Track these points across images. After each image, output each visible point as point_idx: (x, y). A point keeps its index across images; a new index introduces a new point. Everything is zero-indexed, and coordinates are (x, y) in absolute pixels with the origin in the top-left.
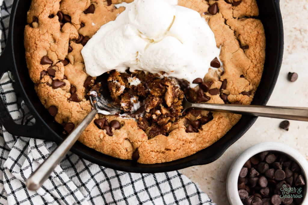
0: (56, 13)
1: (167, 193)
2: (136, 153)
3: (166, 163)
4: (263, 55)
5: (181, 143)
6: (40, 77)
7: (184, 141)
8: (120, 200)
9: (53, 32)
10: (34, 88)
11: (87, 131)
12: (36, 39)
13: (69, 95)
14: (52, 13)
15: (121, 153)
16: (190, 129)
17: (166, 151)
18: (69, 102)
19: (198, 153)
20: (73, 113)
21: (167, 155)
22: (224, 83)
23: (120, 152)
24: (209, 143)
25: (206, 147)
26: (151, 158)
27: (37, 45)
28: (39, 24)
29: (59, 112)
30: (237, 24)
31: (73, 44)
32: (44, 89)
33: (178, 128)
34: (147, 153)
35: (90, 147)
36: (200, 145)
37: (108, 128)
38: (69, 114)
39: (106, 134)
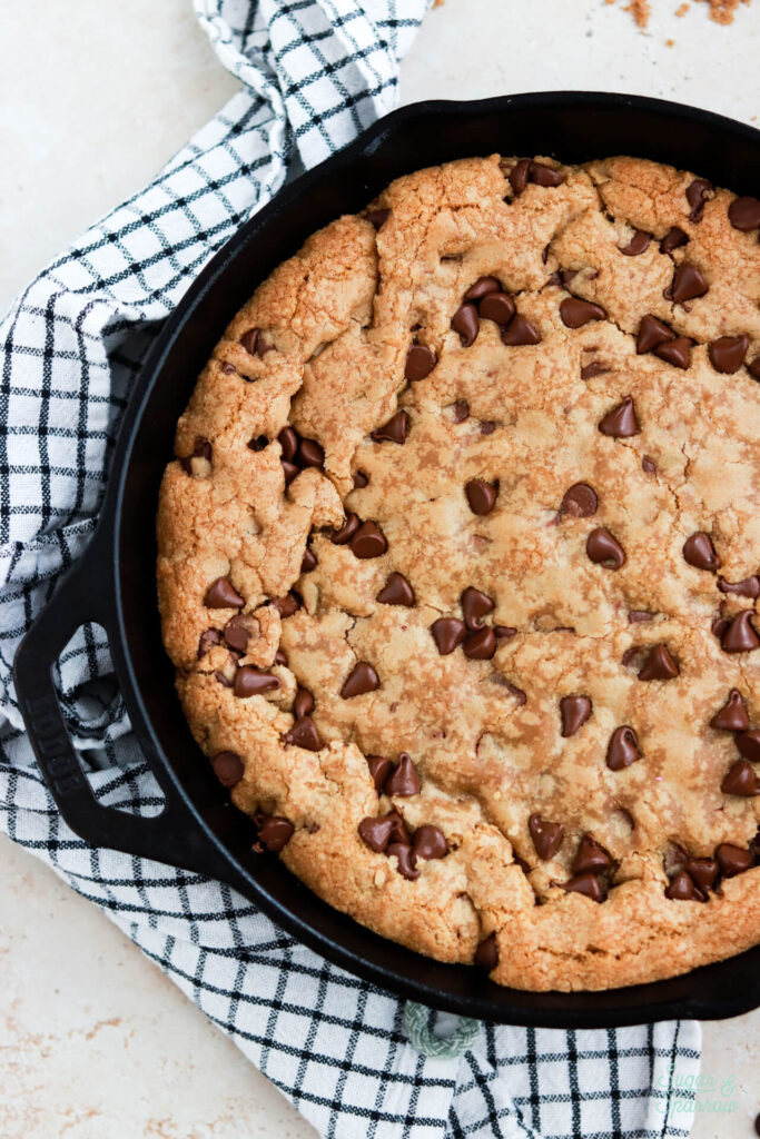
0: (275, 433)
2: (487, 944)
3: (585, 994)
5: (645, 933)
6: (196, 648)
7: (656, 929)
8: (413, 1102)
9: (258, 501)
10: (174, 682)
11: (334, 855)
12: (199, 520)
13: (285, 722)
14: (260, 432)
15: (440, 941)
16: (684, 885)
17: (590, 953)
18: (285, 748)
19: (698, 973)
20: (292, 787)
21: (590, 968)
23: (436, 937)
24: (739, 944)
25: (727, 957)
26: (537, 973)
27: (198, 538)
28: (213, 467)
29: (248, 776)
31: (322, 544)
32: (206, 694)
33: (641, 878)
34: (526, 955)
35: (337, 907)
36: (708, 949)
37: (404, 850)
38: (278, 790)
39: (394, 872)
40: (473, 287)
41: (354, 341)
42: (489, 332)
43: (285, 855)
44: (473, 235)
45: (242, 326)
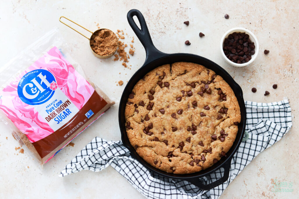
0: (168, 159)
2: (236, 124)
3: (240, 110)
4: (191, 63)
5: (232, 103)
6: (200, 167)
7: (231, 101)
9: (178, 160)
10: (204, 170)
11: (226, 145)
12: (182, 168)
13: (208, 154)
15: (236, 130)
16: (224, 98)
17: (235, 110)
18: (212, 153)
19: (236, 95)
21: (237, 110)
22: (202, 82)
24: (232, 90)
25: (233, 92)
26: (239, 116)
27: (184, 168)
28: (174, 167)
29: (216, 158)
30: (174, 75)
31: (183, 151)
32: (206, 165)
33: (224, 104)
34: (236, 118)
35: (233, 144)
36: (233, 94)
37: (224, 136)
38: (218, 153)
39: (227, 137)
40: (145, 133)
41: (154, 149)
42: (151, 130)
43: (226, 152)
44: (138, 133)
45: (154, 164)
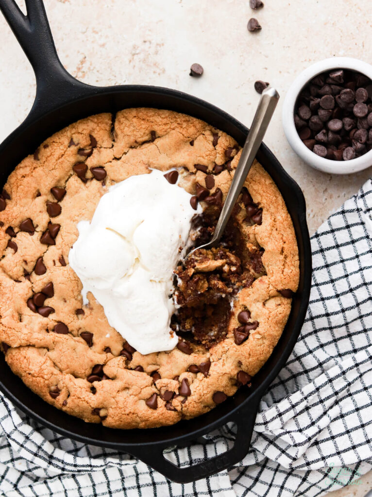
0: (89, 384)
1: (340, 254)
2: (284, 293)
3: (300, 255)
4: (166, 113)
5: (275, 233)
6: (173, 412)
7: (273, 228)
8: (345, 317)
9: (115, 389)
10: (187, 420)
11: (250, 355)
12: (123, 413)
13: (200, 376)
14: (89, 390)
15: (282, 312)
16: (257, 219)
17: (283, 254)
18: (210, 375)
19: (290, 211)
20: (224, 372)
21: (289, 253)
22: (200, 167)
23: (280, 314)
24: (278, 195)
25: (283, 200)
26: (292, 274)
27: (130, 413)
28: (103, 408)
29: (222, 390)
30: (121, 144)
31: (132, 364)
32: (190, 407)
33: (255, 234)
34: (285, 278)
35: (271, 353)
36: (280, 207)
37: (248, 327)
38: (226, 378)
39: (256, 331)
40: (31, 309)
41: (53, 354)
42: (49, 302)
43: (252, 374)
44: (11, 310)
45: (49, 398)
